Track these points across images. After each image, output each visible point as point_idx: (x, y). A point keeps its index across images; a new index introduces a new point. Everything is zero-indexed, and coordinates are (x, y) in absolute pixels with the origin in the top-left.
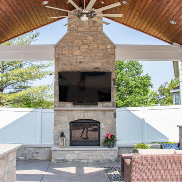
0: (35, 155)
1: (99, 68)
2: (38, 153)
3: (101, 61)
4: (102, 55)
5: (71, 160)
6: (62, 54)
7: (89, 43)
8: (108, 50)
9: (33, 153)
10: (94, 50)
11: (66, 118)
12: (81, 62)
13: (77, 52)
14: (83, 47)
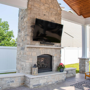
0: (11, 84)
1: (54, 21)
2: (13, 82)
3: (55, 17)
4: (55, 13)
5: (43, 84)
6: (33, 6)
7: (49, 3)
8: (59, 11)
9: (9, 82)
10: (52, 9)
11: (35, 54)
12: (44, 15)
13: (43, 8)
14: (46, 5)
